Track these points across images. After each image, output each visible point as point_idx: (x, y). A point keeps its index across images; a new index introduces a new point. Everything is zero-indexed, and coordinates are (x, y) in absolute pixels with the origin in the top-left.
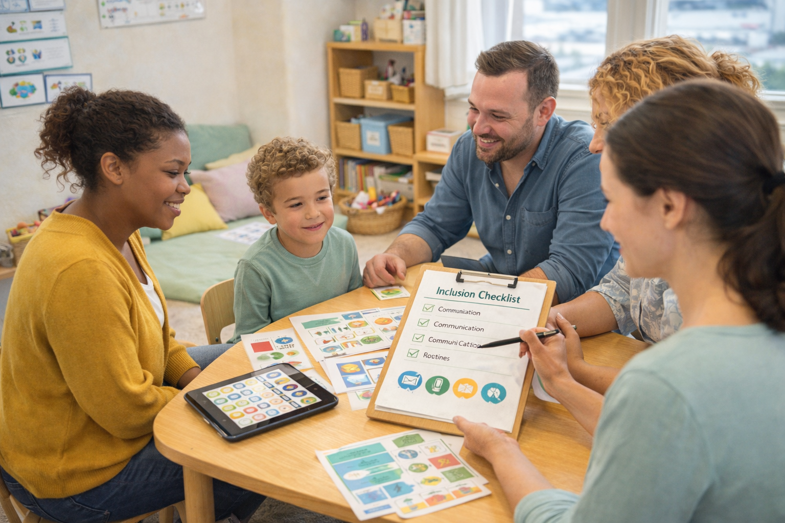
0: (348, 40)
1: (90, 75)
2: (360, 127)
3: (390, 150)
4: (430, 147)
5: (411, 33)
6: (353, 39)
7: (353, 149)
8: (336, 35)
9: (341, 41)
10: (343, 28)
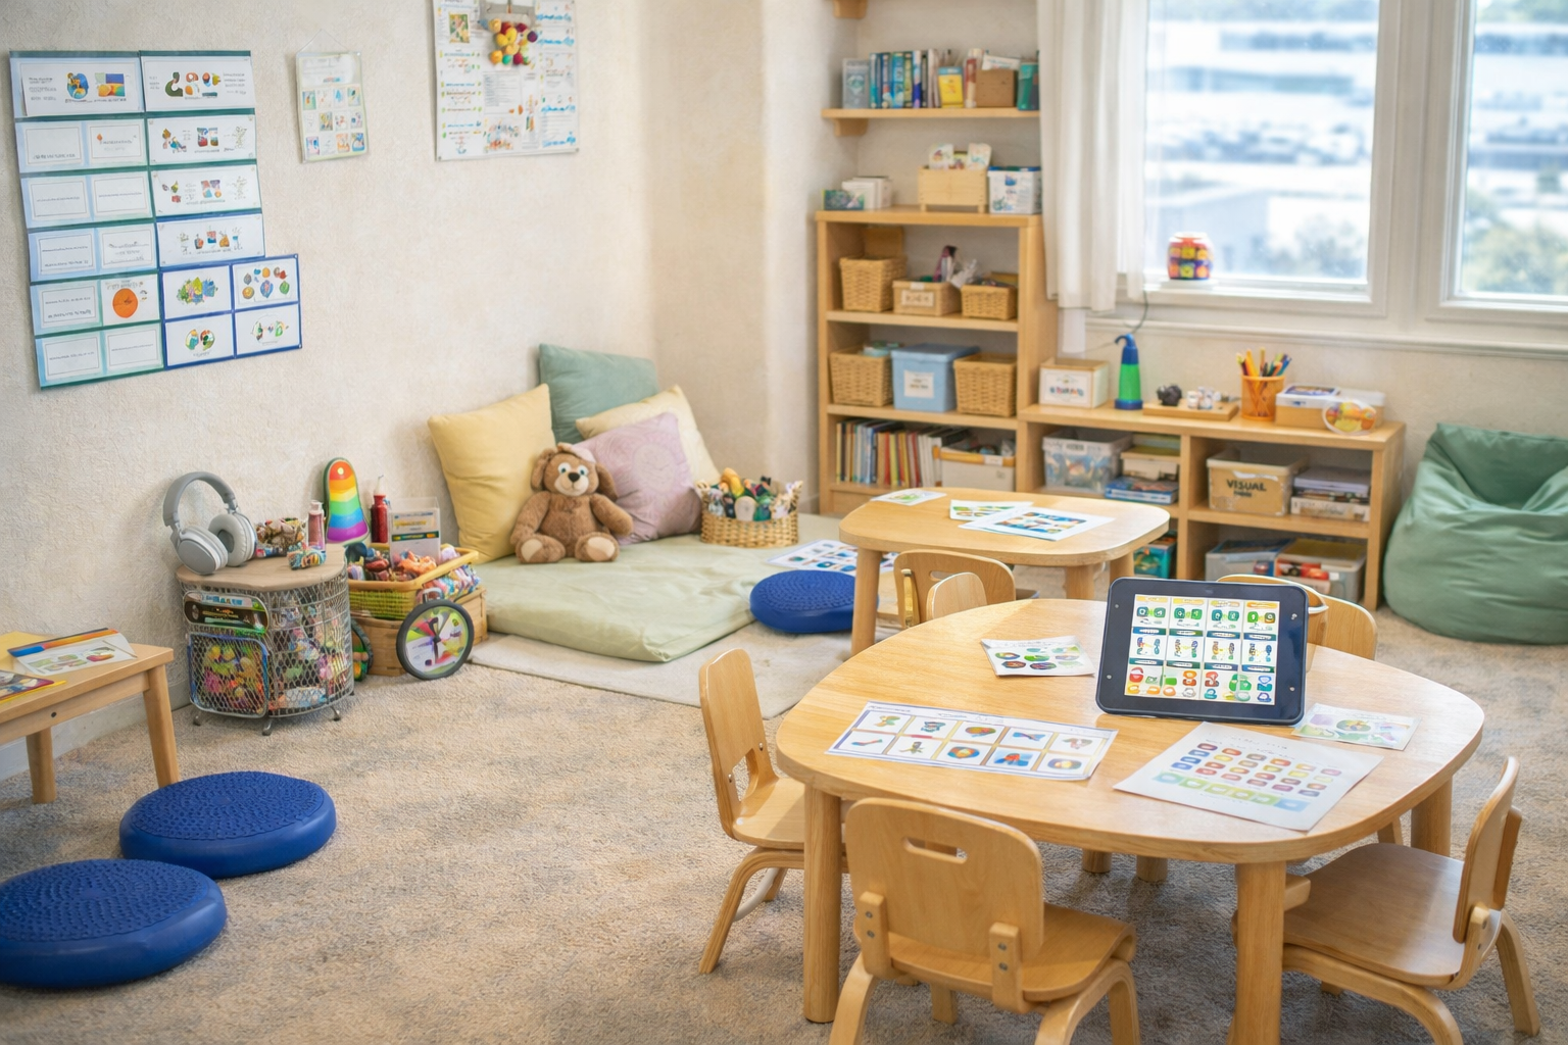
0: (860, 208)
1: (294, 256)
2: (888, 364)
3: (952, 405)
4: (1046, 396)
5: (1011, 196)
6: (870, 204)
7: (871, 405)
8: (832, 199)
9: (843, 208)
10: (847, 186)
